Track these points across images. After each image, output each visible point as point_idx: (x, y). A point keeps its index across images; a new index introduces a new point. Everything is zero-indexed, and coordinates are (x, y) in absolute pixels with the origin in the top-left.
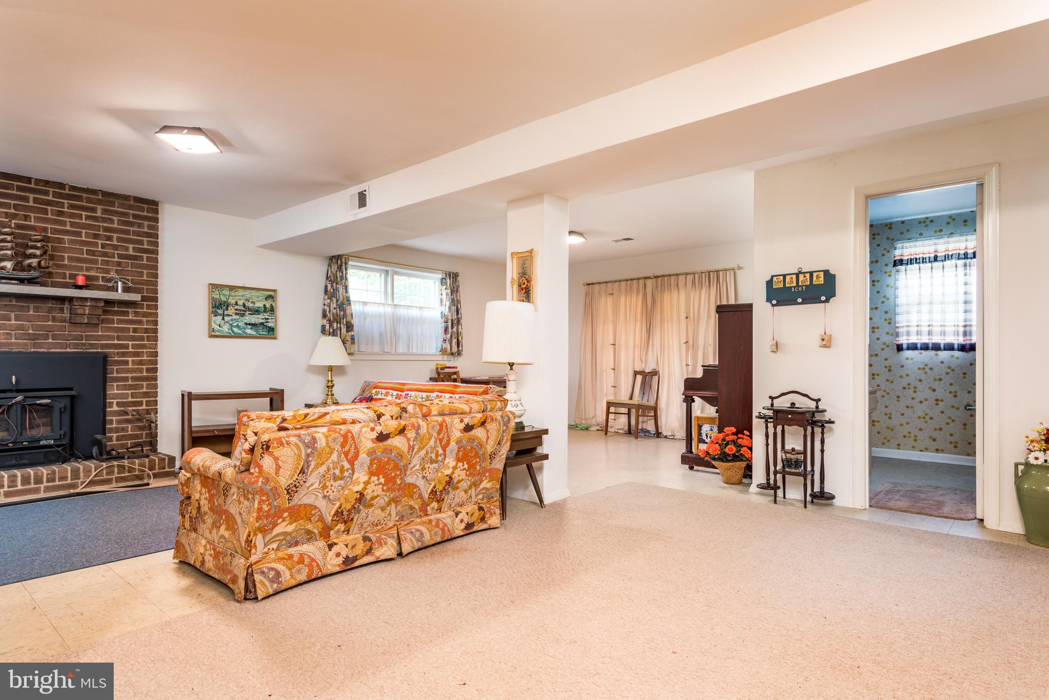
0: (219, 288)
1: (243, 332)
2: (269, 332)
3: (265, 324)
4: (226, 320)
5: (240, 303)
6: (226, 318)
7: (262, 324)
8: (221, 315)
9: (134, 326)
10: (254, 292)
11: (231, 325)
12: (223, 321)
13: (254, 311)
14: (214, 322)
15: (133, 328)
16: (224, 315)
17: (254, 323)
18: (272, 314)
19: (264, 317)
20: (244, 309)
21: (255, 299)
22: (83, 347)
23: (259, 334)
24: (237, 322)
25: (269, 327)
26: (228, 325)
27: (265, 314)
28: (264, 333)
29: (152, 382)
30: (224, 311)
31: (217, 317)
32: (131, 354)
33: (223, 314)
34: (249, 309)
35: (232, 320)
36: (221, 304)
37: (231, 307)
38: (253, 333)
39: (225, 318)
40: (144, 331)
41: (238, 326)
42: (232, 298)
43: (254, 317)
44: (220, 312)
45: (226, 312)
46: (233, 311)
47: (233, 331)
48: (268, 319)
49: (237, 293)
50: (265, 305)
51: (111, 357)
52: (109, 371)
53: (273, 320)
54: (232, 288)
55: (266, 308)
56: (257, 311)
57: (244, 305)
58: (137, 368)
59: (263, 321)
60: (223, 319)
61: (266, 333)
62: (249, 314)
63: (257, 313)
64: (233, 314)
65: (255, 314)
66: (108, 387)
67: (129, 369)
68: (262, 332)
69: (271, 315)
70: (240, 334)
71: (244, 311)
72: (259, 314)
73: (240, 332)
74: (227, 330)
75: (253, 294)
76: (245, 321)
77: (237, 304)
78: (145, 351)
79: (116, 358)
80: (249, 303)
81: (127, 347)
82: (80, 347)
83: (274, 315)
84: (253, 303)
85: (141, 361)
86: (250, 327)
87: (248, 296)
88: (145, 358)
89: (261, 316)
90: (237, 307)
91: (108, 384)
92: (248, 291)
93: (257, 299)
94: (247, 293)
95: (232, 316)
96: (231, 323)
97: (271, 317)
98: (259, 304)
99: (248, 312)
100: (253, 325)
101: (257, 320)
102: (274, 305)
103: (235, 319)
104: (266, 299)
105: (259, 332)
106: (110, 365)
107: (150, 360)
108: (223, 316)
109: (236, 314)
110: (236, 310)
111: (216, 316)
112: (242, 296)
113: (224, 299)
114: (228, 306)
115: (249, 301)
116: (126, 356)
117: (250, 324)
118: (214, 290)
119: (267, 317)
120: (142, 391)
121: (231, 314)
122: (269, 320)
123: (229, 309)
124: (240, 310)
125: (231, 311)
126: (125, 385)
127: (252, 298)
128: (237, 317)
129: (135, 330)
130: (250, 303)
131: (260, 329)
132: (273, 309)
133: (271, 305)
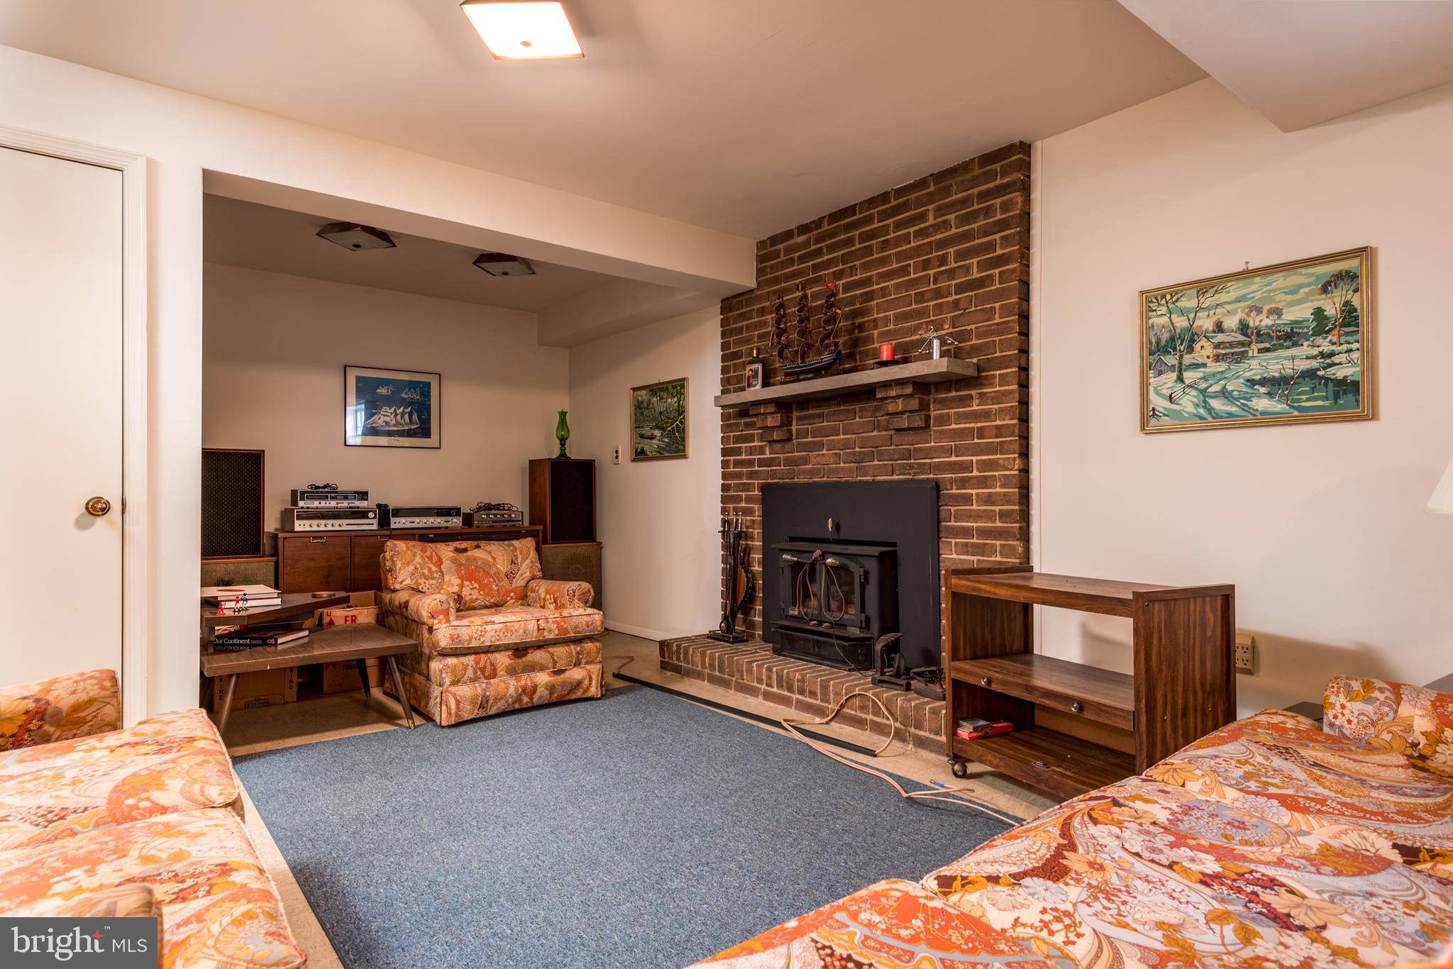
0: (1168, 297)
1: (1244, 408)
2: (1337, 396)
3: (1321, 373)
4: (1187, 382)
5: (1231, 322)
6: (1189, 376)
7: (1310, 374)
8: (1172, 368)
9: (979, 425)
10: (1279, 281)
11: (1203, 392)
12: (1180, 386)
13: (1279, 338)
14: (1158, 393)
15: (977, 428)
16: (1180, 369)
17: (1277, 375)
18: (1347, 333)
19: (1315, 352)
20: (1242, 338)
21: (1281, 300)
22: (911, 472)
23: (1299, 409)
24: (1223, 382)
25: (1332, 380)
26: (1194, 393)
27: (1319, 340)
28: (1320, 403)
29: (1010, 542)
30: (1181, 357)
31: (1163, 376)
32: (975, 480)
33: (1180, 364)
34: (1260, 335)
35: (1205, 378)
36: (1172, 339)
37: (1203, 342)
38: (1277, 406)
39: (1186, 374)
40: (994, 432)
41: (1224, 394)
42: (1205, 314)
43: (1278, 358)
44: (1171, 360)
45: (1187, 359)
46: (1209, 350)
47: (1210, 410)
48: (1332, 354)
49: (1221, 297)
50: (1319, 313)
51: (947, 490)
52: (943, 515)
53: (1355, 355)
54: (1204, 286)
55: (1326, 318)
56: (1290, 337)
57: (1244, 328)
58: (985, 511)
59: (1314, 364)
60: (1180, 379)
61: (1327, 403)
62: (1260, 351)
63: (1288, 343)
64: (1209, 362)
65: (1281, 347)
66: (941, 546)
67: (972, 513)
68: (1308, 400)
69: (1343, 339)
70: (1231, 415)
71: (1242, 344)
72: (1295, 344)
73: (1233, 409)
74: (1191, 409)
75: (1274, 285)
76: (1248, 374)
77: (1219, 328)
78: (997, 473)
79: (954, 491)
80: (1260, 317)
81: (967, 467)
82: (907, 471)
83: (1358, 337)
84: (1277, 312)
85: (990, 495)
86: (1263, 390)
87: (1258, 295)
88: (998, 490)
89: (1305, 349)
90: (1220, 338)
91: (944, 539)
92: (1257, 280)
93: (1289, 298)
94: (1254, 287)
95: (1204, 365)
96: (1203, 386)
97: (1345, 347)
98: (1300, 312)
99: (1255, 347)
100: (1277, 384)
101: (1288, 364)
102: (1356, 303)
103: (1214, 375)
104: (1324, 289)
105: (1299, 401)
106: (944, 503)
107: (1005, 494)
108: (1180, 371)
109: (1218, 358)
110: (1217, 346)
111: (1160, 373)
112: (1238, 300)
113: (1181, 322)
114: (1192, 341)
115: (1259, 311)
116: (967, 485)
117: (1263, 382)
118: (1154, 306)
119: (1327, 348)
120: (993, 559)
121: (1201, 361)
122: (1336, 359)
123: (1197, 347)
124: (1231, 345)
125: (1204, 351)
126: (967, 543)
127: (1271, 300)
128: (1222, 366)
129: (981, 433)
130: (1263, 316)
131: (1303, 393)
132: (1350, 318)
133: (1347, 303)
